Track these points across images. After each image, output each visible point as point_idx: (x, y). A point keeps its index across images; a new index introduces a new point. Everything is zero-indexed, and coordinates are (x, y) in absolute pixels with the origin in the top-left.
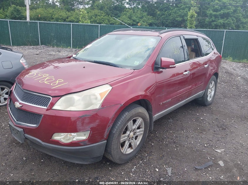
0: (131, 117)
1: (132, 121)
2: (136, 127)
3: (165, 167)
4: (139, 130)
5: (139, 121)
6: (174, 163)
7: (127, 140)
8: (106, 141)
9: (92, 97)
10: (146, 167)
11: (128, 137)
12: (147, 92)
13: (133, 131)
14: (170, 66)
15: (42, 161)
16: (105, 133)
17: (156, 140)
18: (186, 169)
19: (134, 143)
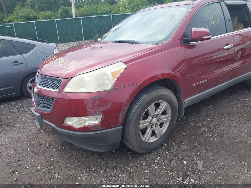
0: (152, 100)
1: (153, 105)
2: (159, 112)
3: (195, 159)
4: (164, 116)
5: (164, 105)
6: (208, 155)
7: (149, 127)
8: (122, 127)
9: (105, 77)
10: (172, 158)
11: (150, 123)
12: (176, 71)
13: (157, 117)
14: (203, 37)
15: (63, 147)
16: (120, 117)
17: (189, 129)
18: (222, 163)
19: (159, 131)
